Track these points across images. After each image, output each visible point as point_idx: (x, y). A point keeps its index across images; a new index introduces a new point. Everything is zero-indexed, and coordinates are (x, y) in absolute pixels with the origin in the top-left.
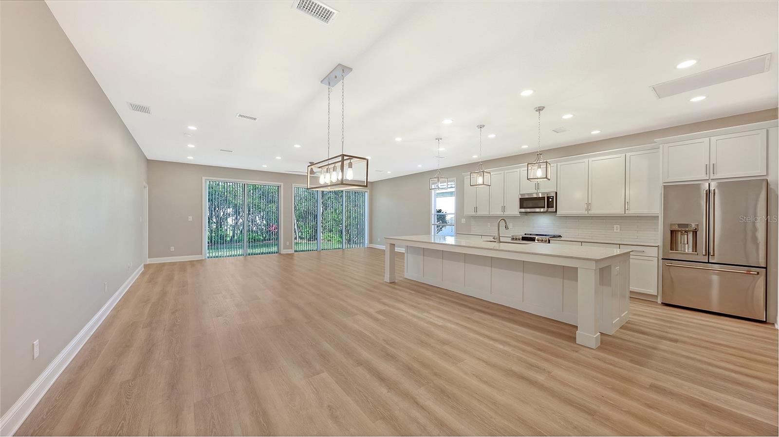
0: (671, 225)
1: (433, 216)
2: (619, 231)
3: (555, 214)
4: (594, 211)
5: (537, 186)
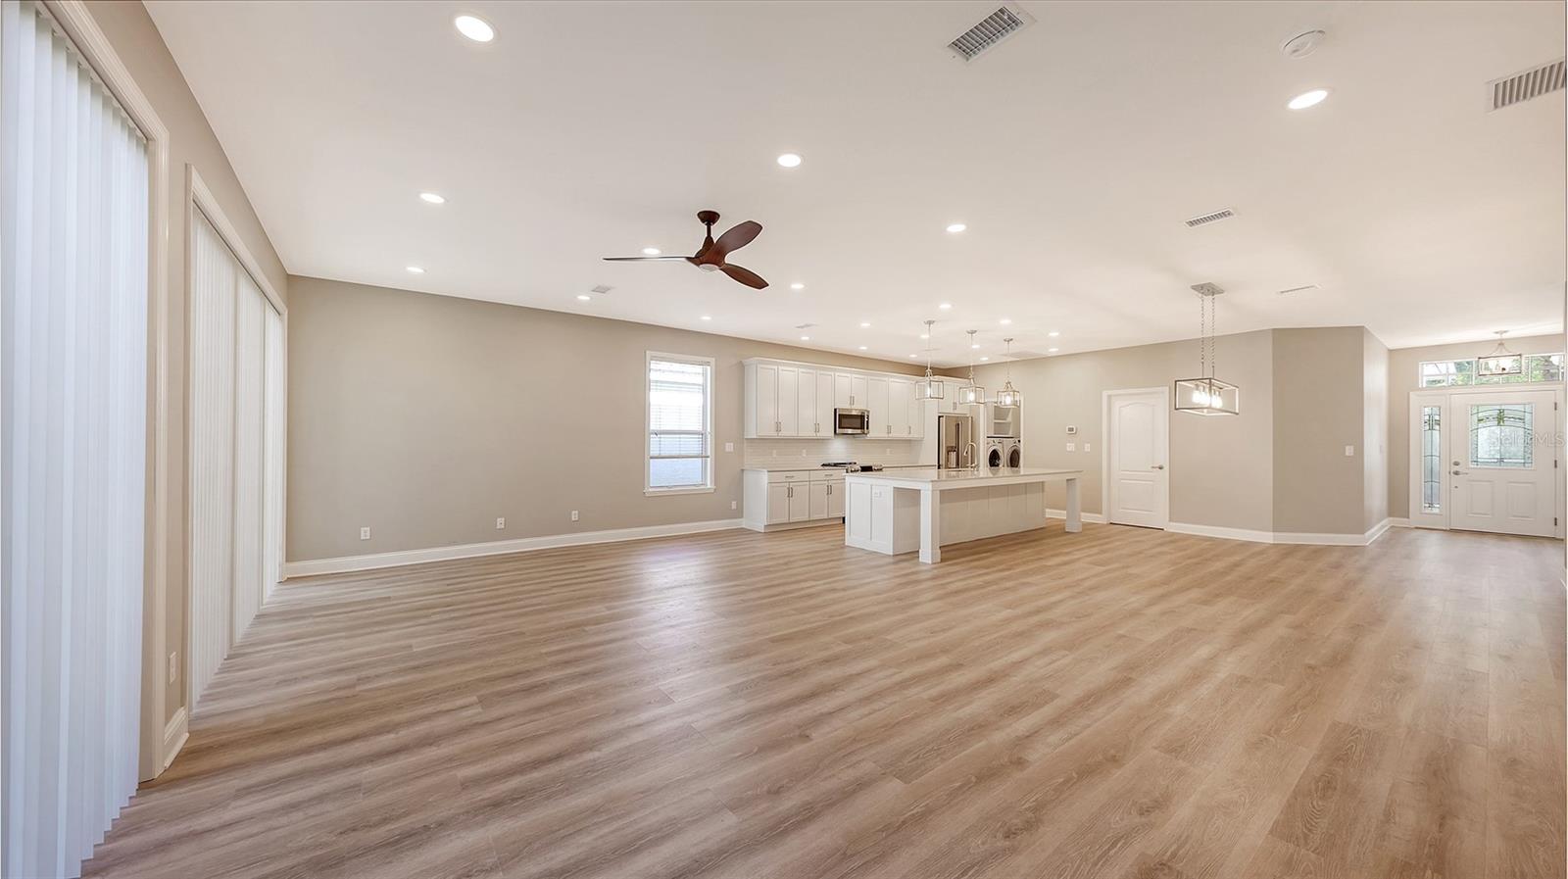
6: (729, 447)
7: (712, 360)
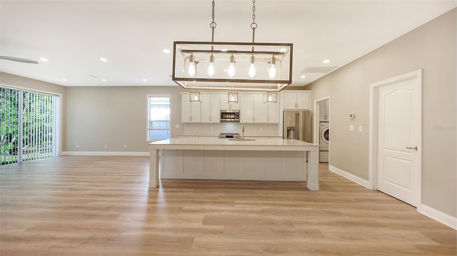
0: (287, 127)
1: (149, 122)
2: (262, 130)
3: (239, 122)
4: (256, 121)
5: (230, 106)
6: (177, 126)
7: (171, 95)
